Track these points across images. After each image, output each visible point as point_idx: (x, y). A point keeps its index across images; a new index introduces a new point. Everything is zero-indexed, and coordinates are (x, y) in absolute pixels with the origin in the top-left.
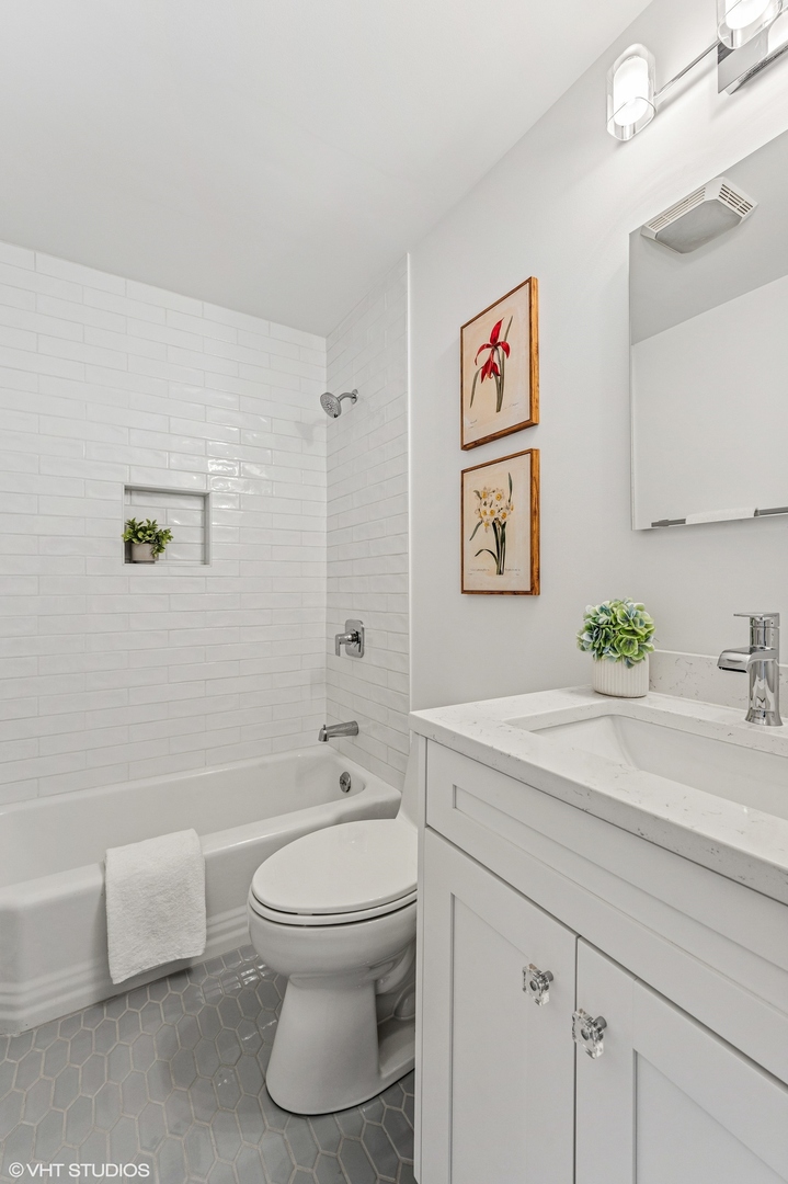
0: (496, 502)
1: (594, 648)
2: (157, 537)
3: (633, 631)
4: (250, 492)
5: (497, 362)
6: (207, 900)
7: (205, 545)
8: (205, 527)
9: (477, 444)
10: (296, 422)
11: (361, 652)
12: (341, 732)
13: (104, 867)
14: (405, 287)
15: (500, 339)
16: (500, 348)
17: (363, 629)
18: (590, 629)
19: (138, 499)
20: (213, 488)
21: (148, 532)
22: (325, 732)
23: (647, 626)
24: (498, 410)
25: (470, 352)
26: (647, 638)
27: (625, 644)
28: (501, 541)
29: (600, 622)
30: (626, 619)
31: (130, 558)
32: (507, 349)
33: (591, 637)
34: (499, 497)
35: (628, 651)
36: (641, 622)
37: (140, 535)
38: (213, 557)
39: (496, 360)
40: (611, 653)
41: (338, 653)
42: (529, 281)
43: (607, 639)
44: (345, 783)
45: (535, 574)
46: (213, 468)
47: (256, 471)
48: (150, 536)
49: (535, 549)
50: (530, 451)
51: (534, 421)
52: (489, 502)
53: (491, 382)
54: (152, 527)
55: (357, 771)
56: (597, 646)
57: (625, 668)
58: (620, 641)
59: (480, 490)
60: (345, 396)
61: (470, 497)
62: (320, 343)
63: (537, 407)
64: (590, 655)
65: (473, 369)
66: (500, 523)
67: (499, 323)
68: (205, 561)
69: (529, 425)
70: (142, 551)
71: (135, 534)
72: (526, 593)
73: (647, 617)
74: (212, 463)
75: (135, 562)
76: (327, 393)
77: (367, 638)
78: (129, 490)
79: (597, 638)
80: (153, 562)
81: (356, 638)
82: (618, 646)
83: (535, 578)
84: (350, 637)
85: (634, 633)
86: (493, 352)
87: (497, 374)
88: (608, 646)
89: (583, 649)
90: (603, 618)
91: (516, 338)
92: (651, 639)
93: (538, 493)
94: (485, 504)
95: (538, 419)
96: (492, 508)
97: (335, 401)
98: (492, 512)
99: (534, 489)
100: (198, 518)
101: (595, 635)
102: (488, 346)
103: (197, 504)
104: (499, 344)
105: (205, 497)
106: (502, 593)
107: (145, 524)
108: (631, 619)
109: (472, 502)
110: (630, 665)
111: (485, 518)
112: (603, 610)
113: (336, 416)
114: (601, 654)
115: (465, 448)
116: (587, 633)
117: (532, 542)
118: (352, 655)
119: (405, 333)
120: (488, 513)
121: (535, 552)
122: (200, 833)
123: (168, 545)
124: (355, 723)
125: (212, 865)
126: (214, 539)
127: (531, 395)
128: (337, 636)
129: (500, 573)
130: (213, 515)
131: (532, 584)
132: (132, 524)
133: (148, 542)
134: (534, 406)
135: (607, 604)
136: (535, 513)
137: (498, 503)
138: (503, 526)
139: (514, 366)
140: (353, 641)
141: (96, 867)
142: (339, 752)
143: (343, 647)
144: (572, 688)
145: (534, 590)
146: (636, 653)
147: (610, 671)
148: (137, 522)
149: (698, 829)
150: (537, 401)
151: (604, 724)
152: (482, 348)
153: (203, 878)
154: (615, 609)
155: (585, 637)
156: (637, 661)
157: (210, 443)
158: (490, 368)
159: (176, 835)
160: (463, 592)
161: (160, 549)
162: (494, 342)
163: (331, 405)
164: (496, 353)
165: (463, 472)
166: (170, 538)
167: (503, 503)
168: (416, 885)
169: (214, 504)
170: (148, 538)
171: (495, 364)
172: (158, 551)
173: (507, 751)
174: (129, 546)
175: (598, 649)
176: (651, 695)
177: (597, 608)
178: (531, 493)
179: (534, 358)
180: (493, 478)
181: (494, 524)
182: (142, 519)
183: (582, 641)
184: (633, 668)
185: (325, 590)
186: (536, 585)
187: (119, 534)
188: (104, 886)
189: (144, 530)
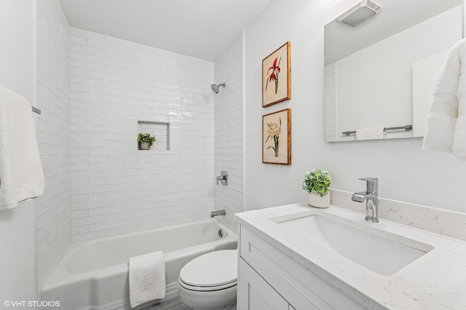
0: (275, 128)
1: (308, 189)
2: (150, 140)
3: (323, 182)
4: (185, 122)
5: (275, 74)
6: (166, 277)
7: (168, 142)
8: (168, 135)
9: (268, 106)
10: (202, 95)
11: (226, 184)
12: (218, 214)
13: (128, 264)
14: (242, 44)
15: (277, 65)
16: (276, 69)
17: (227, 175)
18: (306, 181)
19: (143, 126)
20: (171, 121)
21: (147, 138)
22: (213, 214)
23: (328, 181)
24: (276, 93)
25: (266, 70)
26: (328, 185)
27: (319, 187)
28: (277, 144)
29: (310, 178)
30: (320, 178)
31: (140, 148)
32: (279, 69)
33: (307, 184)
34: (276, 127)
35: (321, 190)
36: (326, 179)
37: (144, 139)
38: (171, 147)
39: (275, 73)
40: (314, 191)
41: (218, 184)
42: (287, 43)
43: (313, 185)
44: (220, 234)
45: (289, 157)
46: (171, 113)
47: (187, 114)
48: (147, 140)
49: (289, 147)
50: (288, 109)
51: (289, 98)
52: (272, 128)
53: (273, 82)
54: (148, 136)
55: (225, 229)
56: (309, 188)
57: (320, 196)
58: (318, 186)
59: (269, 123)
60: (221, 85)
61: (266, 126)
62: (212, 64)
63: (290, 92)
64: (306, 191)
65: (267, 77)
66: (276, 137)
67: (276, 59)
68: (168, 149)
69: (287, 99)
70: (145, 145)
71: (142, 139)
72: (286, 164)
73: (329, 177)
74: (170, 112)
75: (142, 149)
76: (213, 84)
77: (229, 178)
78: (140, 122)
79: (309, 185)
80: (149, 149)
81: (225, 178)
82: (317, 188)
83: (289, 159)
84: (222, 177)
85: (323, 183)
86: (274, 70)
87: (275, 79)
88: (313, 188)
89: (304, 189)
90: (311, 177)
91: (283, 65)
92: (330, 186)
93: (291, 125)
94: (271, 129)
95: (290, 97)
96: (274, 131)
97: (217, 87)
98: (274, 132)
99: (289, 124)
100: (165, 132)
101: (308, 184)
102: (272, 68)
103: (165, 127)
104: (276, 67)
105: (168, 124)
106: (277, 164)
107: (146, 135)
108: (322, 178)
109: (266, 128)
110: (322, 196)
111: (271, 135)
112: (312, 174)
113: (217, 93)
114: (311, 191)
115: (264, 107)
116: (305, 183)
117: (288, 145)
118: (223, 184)
119: (242, 62)
120: (272, 132)
121: (289, 149)
122: (164, 252)
123: (154, 143)
124: (224, 210)
125: (168, 265)
126: (171, 140)
127: (288, 88)
128: (217, 177)
129: (276, 156)
130: (171, 131)
131: (288, 161)
132: (141, 135)
133: (147, 142)
134: (289, 92)
135: (313, 171)
136: (289, 133)
137: (276, 129)
138: (278, 138)
139: (282, 76)
140: (223, 179)
141: (126, 264)
142: (219, 221)
143: (220, 181)
144: (300, 203)
145: (289, 163)
146: (324, 191)
147: (314, 198)
148: (143, 134)
149: (327, 269)
150: (290, 90)
151: (312, 218)
152: (270, 69)
153: (165, 270)
154: (316, 174)
155: (305, 184)
156: (324, 194)
157: (170, 104)
158: (273, 77)
159: (155, 253)
160: (263, 162)
161: (151, 144)
162: (274, 67)
163: (215, 89)
164: (275, 71)
165: (263, 116)
166: (155, 140)
167: (278, 129)
168: (237, 278)
169: (171, 127)
170: (146, 140)
171: (275, 75)
172: (150, 145)
173: (265, 232)
174: (140, 144)
175: (310, 189)
176: (331, 207)
177: (310, 173)
178: (288, 126)
179: (289, 73)
180: (273, 119)
181: (274, 137)
182: (144, 133)
183: (304, 186)
184: (323, 197)
185: (213, 159)
186: (290, 161)
187: (135, 139)
188: (128, 272)
189: (145, 137)
